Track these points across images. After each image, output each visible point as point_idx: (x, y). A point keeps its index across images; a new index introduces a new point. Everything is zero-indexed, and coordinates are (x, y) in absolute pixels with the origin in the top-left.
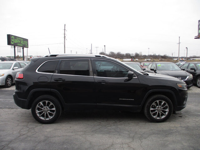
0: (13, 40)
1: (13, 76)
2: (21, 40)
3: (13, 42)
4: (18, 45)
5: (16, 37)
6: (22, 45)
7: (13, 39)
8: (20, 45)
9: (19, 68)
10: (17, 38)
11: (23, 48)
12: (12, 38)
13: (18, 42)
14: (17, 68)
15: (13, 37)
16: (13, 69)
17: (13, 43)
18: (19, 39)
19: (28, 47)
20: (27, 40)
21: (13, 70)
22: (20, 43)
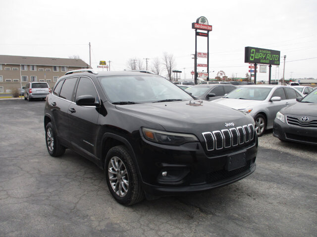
0: (253, 55)
1: (268, 114)
2: (267, 54)
3: (252, 58)
4: (261, 61)
5: (258, 50)
6: (268, 62)
7: (253, 53)
8: (264, 61)
9: (282, 99)
10: (260, 51)
11: (270, 66)
12: (252, 51)
13: (262, 57)
14: (279, 98)
15: (254, 50)
16: (270, 101)
17: (253, 60)
18: (265, 52)
19: (279, 64)
20: (278, 53)
21: (270, 103)
22: (265, 58)
